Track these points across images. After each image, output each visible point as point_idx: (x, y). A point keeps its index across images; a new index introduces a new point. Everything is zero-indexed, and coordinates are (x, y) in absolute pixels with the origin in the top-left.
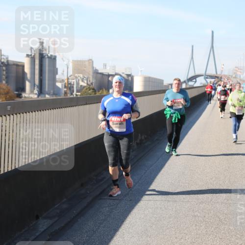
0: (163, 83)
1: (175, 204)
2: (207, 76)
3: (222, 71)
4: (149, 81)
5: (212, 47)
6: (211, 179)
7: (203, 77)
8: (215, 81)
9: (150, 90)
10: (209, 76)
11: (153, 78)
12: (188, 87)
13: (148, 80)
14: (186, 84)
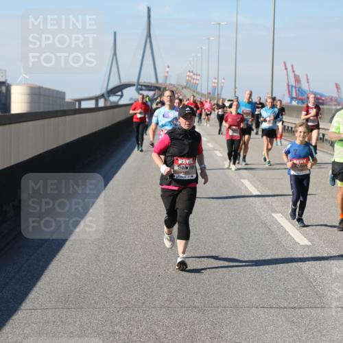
0: (64, 98)
1: (80, 315)
2: (142, 85)
3: (166, 77)
4: (39, 95)
5: (149, 35)
6: (145, 266)
7: (134, 88)
8: (155, 94)
9: (42, 110)
10: (145, 86)
11: (46, 89)
12: (108, 104)
13: (36, 93)
14: (106, 100)
